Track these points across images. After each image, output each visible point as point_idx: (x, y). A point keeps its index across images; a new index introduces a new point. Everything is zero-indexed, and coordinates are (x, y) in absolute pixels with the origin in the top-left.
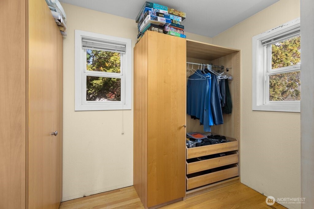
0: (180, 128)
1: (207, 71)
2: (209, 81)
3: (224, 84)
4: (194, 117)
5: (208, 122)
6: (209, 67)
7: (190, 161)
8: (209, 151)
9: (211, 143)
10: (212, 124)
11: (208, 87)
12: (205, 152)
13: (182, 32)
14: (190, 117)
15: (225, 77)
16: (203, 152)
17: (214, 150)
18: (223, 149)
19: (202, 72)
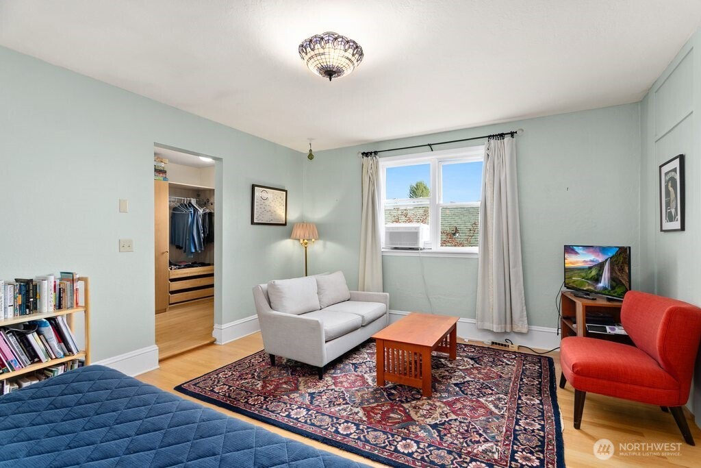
0: (163, 253)
1: (190, 204)
2: (191, 214)
3: (207, 216)
4: (179, 247)
5: (190, 249)
6: (193, 201)
7: (172, 280)
8: (191, 273)
9: (193, 267)
10: (193, 251)
11: (190, 220)
12: (187, 273)
13: (164, 175)
14: (175, 247)
15: (208, 211)
16: (185, 273)
17: (195, 272)
18: (204, 271)
19: (186, 205)
